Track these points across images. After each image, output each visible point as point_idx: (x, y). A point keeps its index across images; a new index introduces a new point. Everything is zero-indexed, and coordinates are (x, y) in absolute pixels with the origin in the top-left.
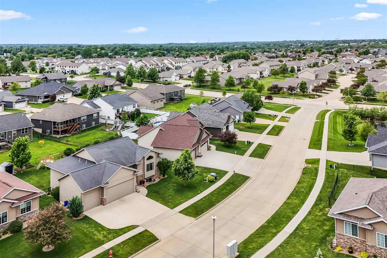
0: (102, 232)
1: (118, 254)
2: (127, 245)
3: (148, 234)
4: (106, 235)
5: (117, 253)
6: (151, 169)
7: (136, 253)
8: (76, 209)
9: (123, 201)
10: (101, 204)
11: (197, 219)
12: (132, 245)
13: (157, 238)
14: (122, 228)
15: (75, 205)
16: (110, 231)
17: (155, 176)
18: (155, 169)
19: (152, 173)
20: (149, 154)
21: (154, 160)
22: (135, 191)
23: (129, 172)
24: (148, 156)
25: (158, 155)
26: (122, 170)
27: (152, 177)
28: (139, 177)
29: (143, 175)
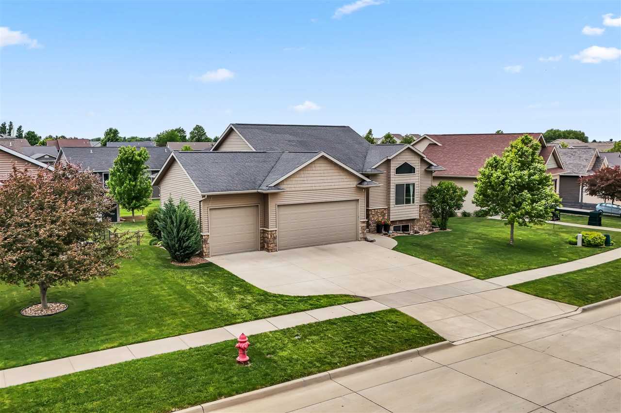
0: (239, 297)
1: (276, 358)
2: (315, 338)
3: (400, 320)
4: (250, 304)
5: (273, 353)
6: (408, 201)
7: (349, 364)
8: (178, 232)
9: (323, 250)
10: (262, 248)
11: (584, 311)
12: (337, 339)
13: (435, 333)
14: (309, 296)
15: (175, 222)
16: (265, 297)
17: (417, 223)
18: (420, 205)
19: (411, 212)
20: (404, 159)
21: (417, 178)
22: (361, 238)
23: (345, 177)
24: (399, 162)
25: (427, 168)
26: (322, 165)
27: (409, 224)
28: (373, 213)
29: (385, 212)
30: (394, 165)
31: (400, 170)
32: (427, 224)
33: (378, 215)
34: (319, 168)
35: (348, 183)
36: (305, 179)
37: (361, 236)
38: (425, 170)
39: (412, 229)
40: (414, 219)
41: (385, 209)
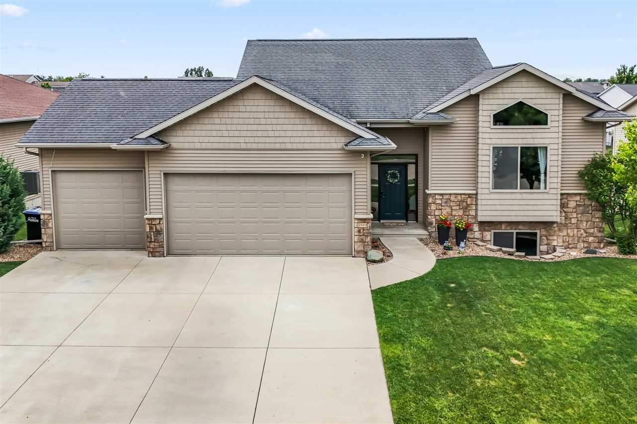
17: (560, 230)
18: (562, 194)
19: (535, 208)
20: (517, 96)
21: (556, 135)
22: (358, 252)
23: (315, 127)
24: (501, 102)
25: (587, 116)
26: (261, 102)
27: (538, 232)
28: (439, 202)
29: (469, 202)
30: (490, 106)
31: (502, 118)
32: (592, 235)
33: (451, 207)
34: (254, 109)
35: (326, 140)
36: (223, 127)
37: (358, 247)
38: (583, 119)
39: (545, 242)
40: (552, 223)
41: (470, 195)
